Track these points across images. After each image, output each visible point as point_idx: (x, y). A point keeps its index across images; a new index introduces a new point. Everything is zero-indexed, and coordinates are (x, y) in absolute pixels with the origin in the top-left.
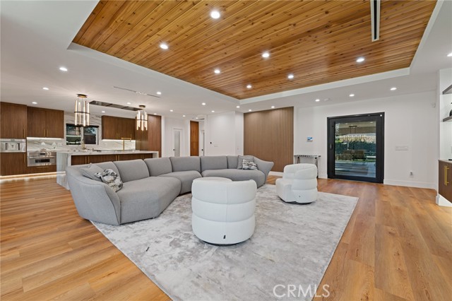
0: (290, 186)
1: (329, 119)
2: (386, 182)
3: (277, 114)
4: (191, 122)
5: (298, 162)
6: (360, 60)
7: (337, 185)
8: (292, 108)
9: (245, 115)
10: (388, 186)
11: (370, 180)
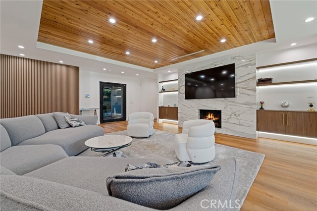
8: (78, 68)
11: (120, 120)
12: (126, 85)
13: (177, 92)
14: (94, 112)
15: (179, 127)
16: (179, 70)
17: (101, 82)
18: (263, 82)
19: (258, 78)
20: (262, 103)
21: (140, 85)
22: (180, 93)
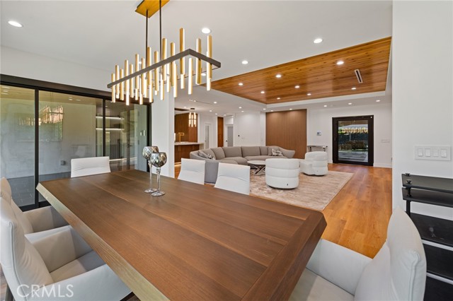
0: (311, 165)
1: (333, 119)
2: (375, 165)
3: (293, 115)
4: (219, 118)
5: (311, 151)
6: (354, 89)
7: (339, 167)
8: (306, 110)
9: (267, 114)
10: (376, 168)
11: (363, 164)
12: (373, 116)
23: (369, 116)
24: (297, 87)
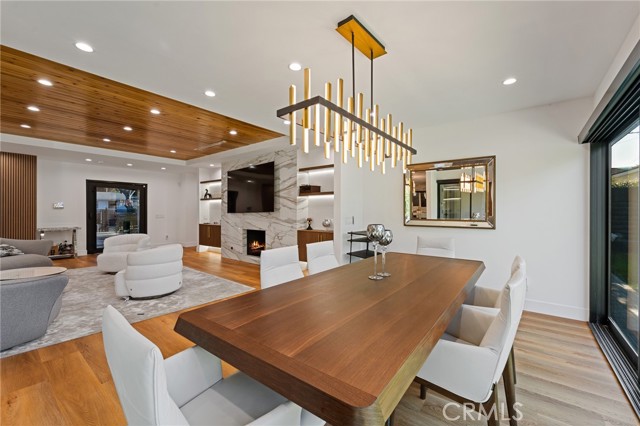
8: (34, 158)
12: (146, 185)
13: (220, 201)
14: (72, 233)
15: (222, 258)
16: (223, 165)
17: (88, 181)
18: (306, 190)
19: (299, 184)
20: (310, 220)
21: (180, 184)
22: (223, 202)
23: (142, 185)
24: (128, 129)
